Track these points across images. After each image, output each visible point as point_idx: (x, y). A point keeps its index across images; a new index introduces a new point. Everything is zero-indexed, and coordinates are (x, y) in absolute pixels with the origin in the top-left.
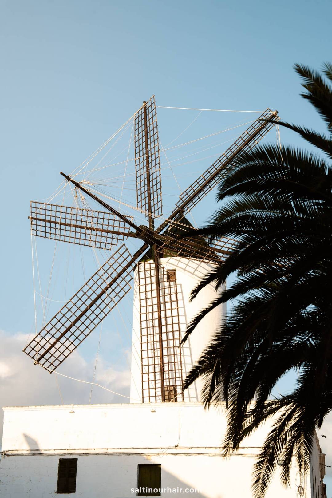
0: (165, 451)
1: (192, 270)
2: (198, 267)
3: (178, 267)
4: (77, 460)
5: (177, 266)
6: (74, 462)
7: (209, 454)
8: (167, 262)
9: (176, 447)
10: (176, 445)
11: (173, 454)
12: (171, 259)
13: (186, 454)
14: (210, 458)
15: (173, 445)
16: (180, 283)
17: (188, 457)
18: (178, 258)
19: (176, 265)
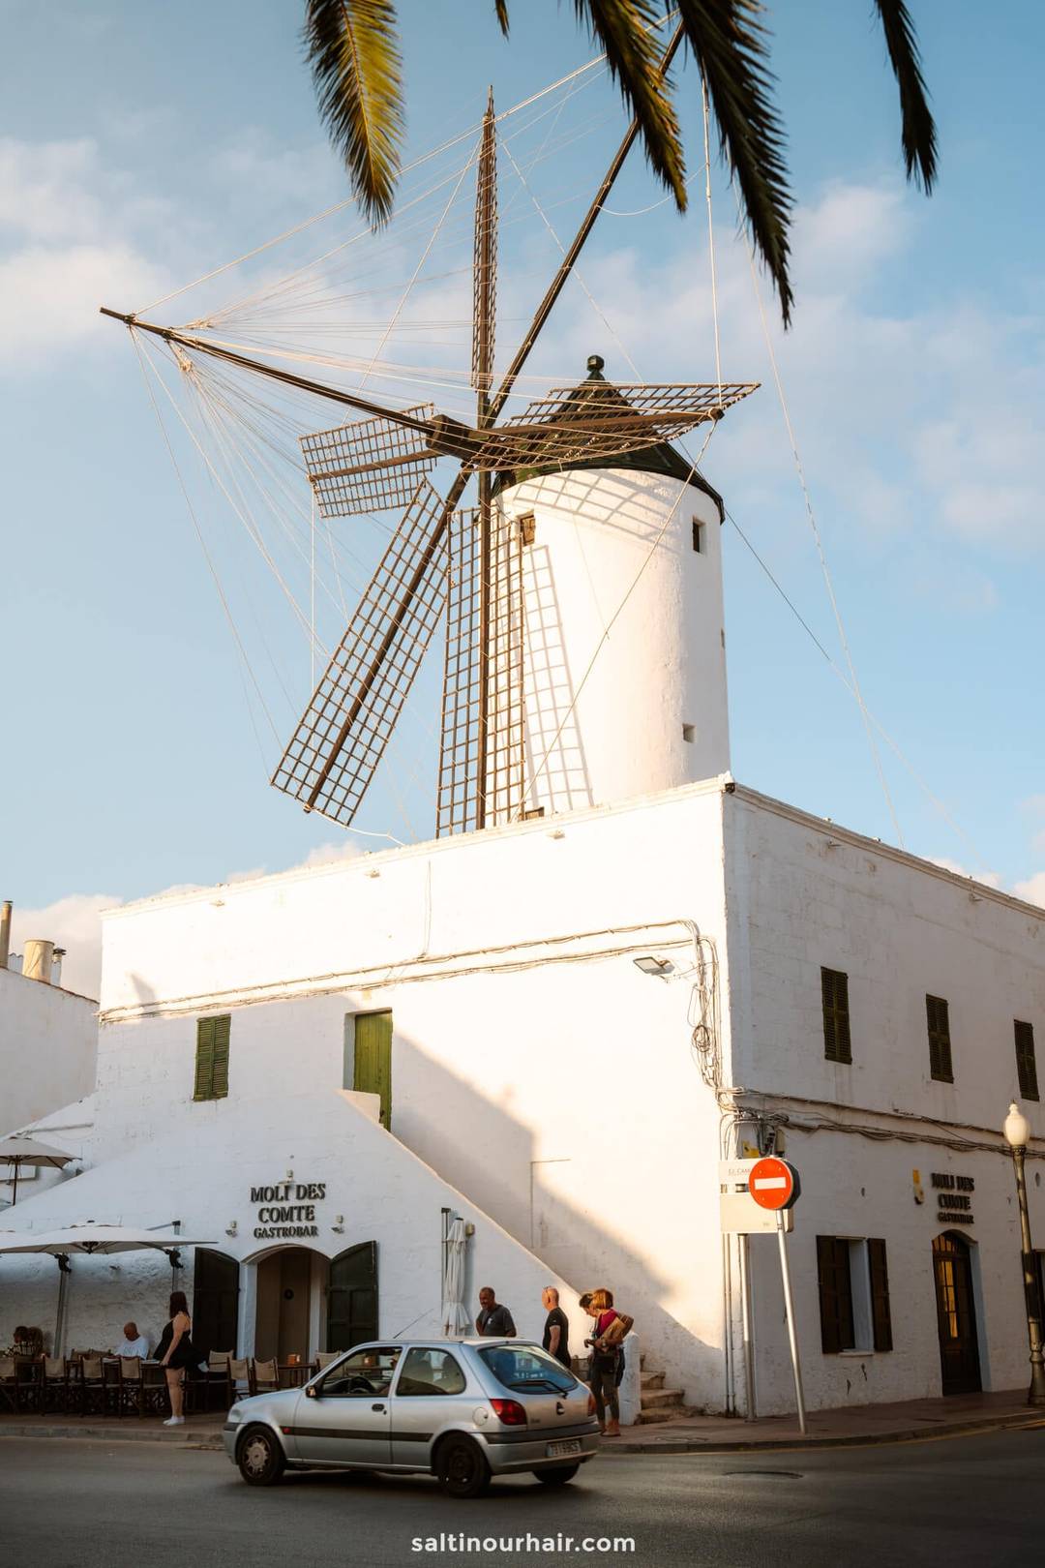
0: (397, 973)
1: (574, 504)
2: (589, 493)
3: (541, 503)
4: (230, 1018)
5: (535, 502)
6: (224, 1021)
7: (492, 969)
8: (515, 498)
9: (422, 959)
10: (419, 954)
11: (415, 979)
12: (523, 487)
13: (443, 976)
14: (496, 976)
15: (411, 956)
16: (543, 544)
17: (448, 982)
18: (538, 480)
19: (534, 499)
